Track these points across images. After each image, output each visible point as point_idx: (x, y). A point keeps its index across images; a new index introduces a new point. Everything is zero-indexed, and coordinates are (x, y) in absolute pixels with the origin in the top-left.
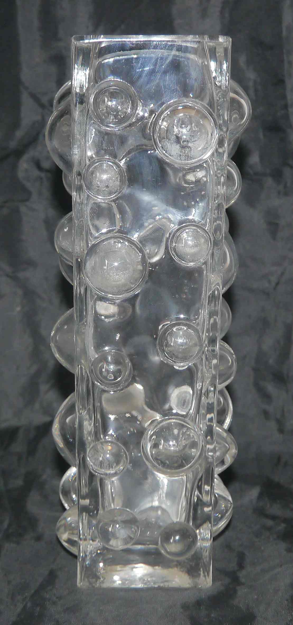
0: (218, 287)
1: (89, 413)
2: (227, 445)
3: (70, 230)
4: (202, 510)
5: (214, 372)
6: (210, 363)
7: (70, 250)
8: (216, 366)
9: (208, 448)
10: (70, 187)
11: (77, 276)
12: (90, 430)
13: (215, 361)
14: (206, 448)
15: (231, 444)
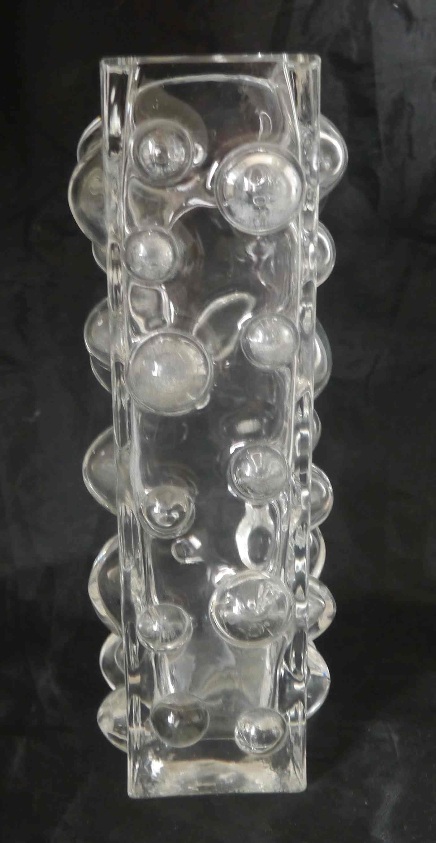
0: (309, 392)
1: (137, 566)
2: (322, 602)
3: (106, 324)
4: (292, 688)
5: (304, 508)
6: (299, 496)
7: (107, 351)
8: (307, 499)
9: (298, 608)
10: (104, 264)
11: (117, 382)
12: (139, 589)
13: (305, 493)
14: (295, 609)
15: (328, 599)
